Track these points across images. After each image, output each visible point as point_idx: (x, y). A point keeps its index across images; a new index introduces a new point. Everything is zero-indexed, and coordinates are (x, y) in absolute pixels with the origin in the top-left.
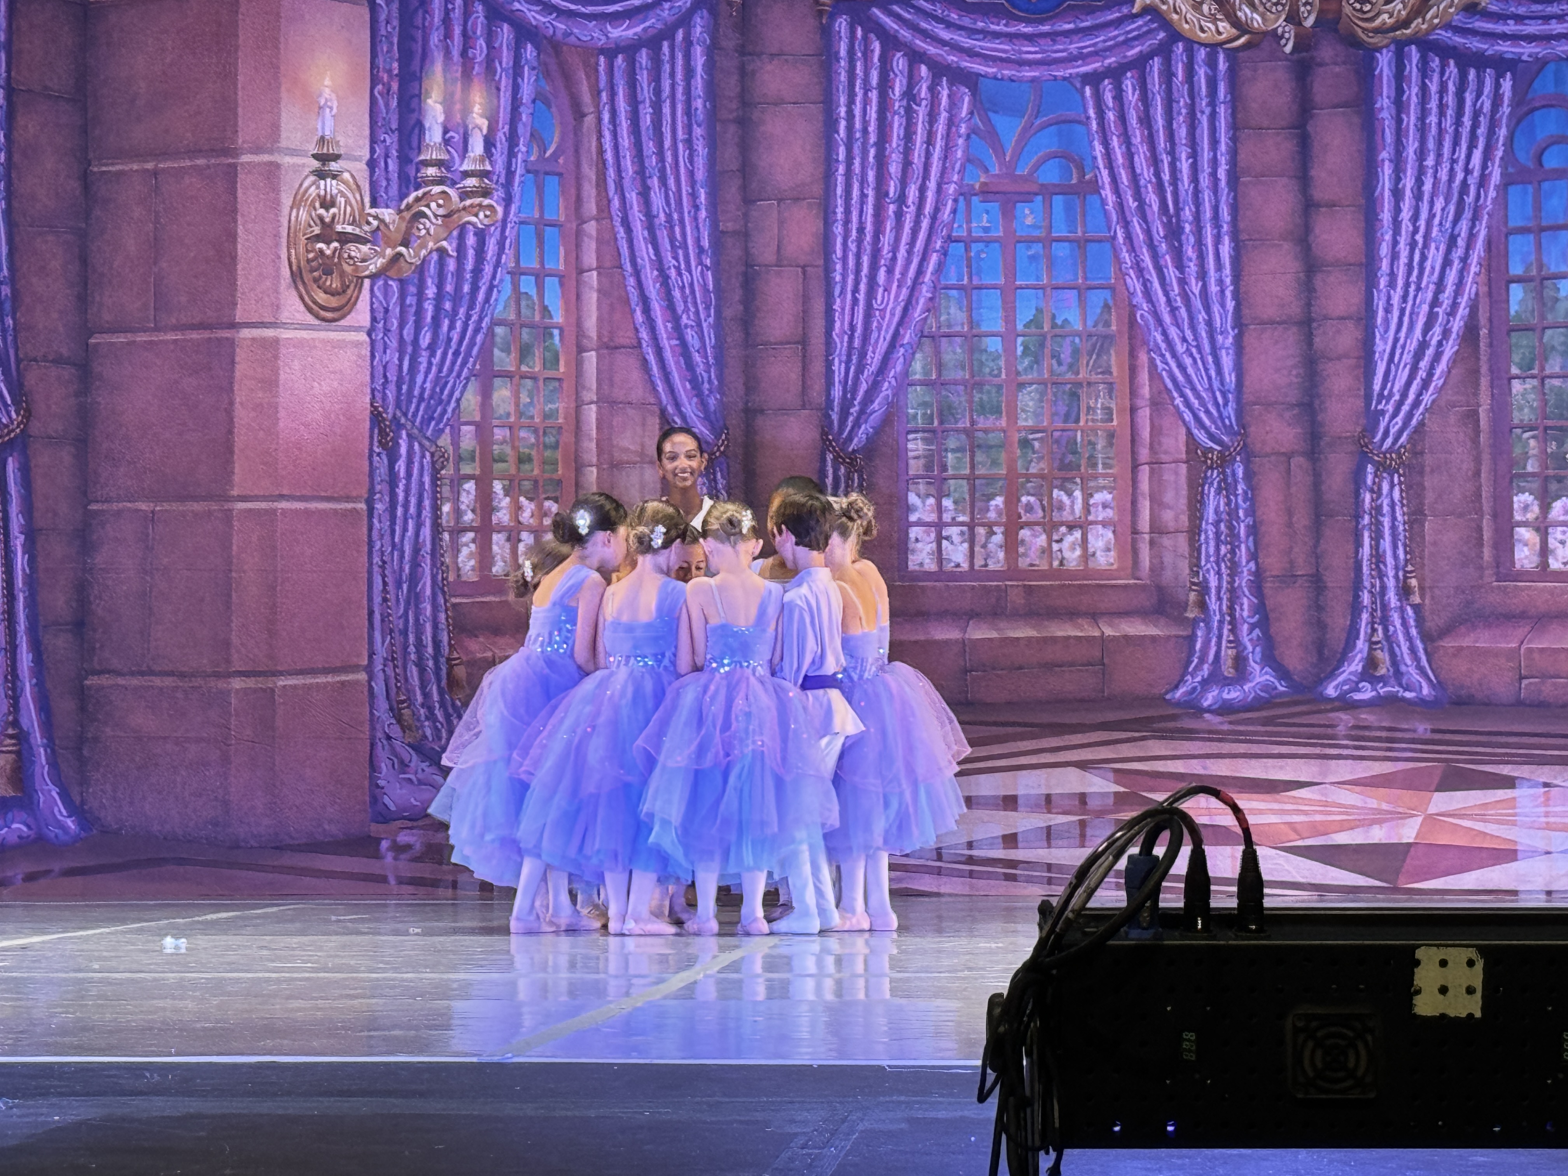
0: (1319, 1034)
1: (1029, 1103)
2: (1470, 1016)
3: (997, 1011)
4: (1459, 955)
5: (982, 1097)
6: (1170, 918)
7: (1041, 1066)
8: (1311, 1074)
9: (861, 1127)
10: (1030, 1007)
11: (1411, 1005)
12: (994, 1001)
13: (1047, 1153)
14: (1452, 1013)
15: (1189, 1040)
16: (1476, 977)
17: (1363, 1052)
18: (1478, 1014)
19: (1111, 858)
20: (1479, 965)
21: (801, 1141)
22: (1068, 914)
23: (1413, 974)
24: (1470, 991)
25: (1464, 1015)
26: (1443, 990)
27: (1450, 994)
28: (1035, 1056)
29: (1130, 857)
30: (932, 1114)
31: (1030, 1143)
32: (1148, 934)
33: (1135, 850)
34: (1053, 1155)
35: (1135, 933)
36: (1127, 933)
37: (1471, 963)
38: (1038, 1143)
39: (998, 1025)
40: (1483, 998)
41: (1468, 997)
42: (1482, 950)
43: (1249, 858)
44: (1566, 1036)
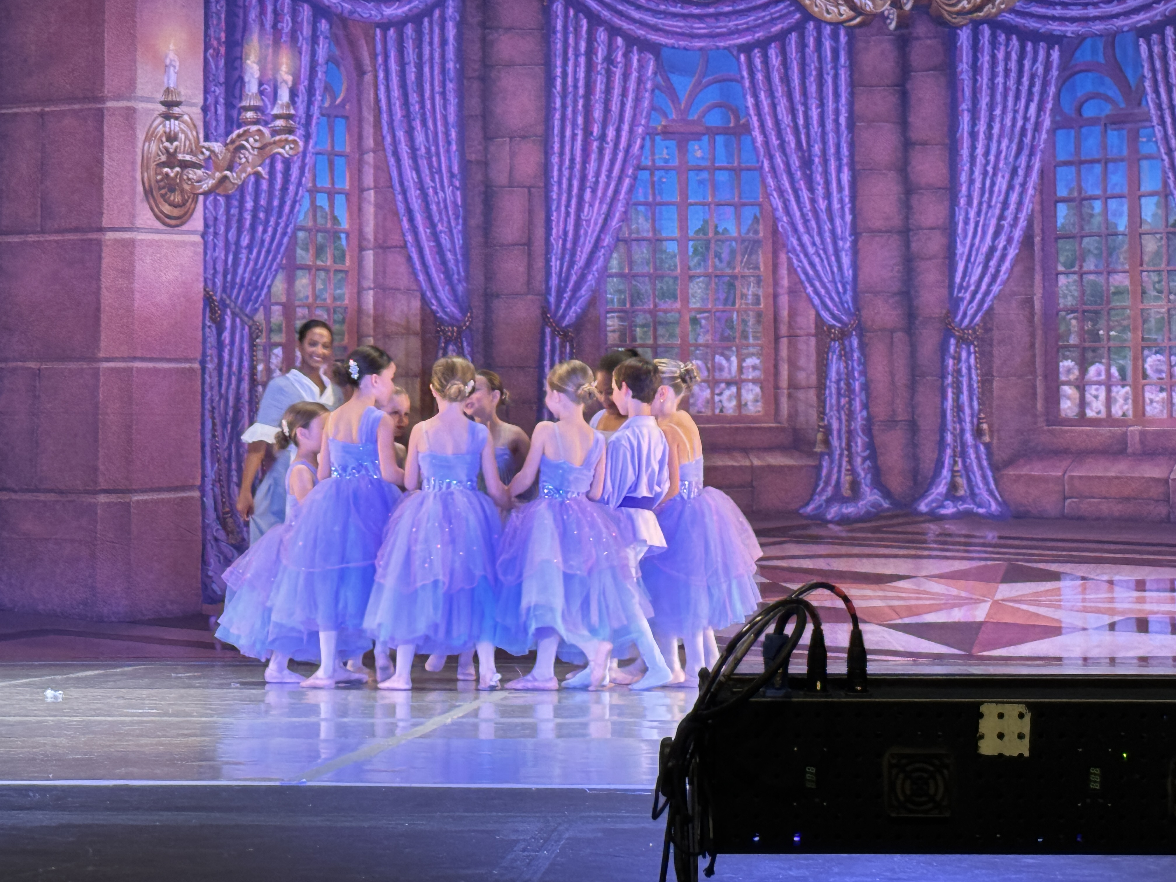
0: (909, 768)
1: (691, 820)
2: (1021, 755)
3: (667, 750)
4: (1012, 710)
5: (656, 815)
6: (796, 682)
7: (700, 791)
8: (902, 798)
9: (567, 835)
10: (691, 748)
11: (977, 747)
12: (665, 743)
13: (704, 857)
14: (1007, 754)
15: (810, 773)
16: (1025, 726)
17: (941, 783)
18: (1027, 754)
19: (752, 635)
20: (1028, 717)
21: (522, 845)
22: (721, 678)
23: (978, 723)
24: (1021, 736)
25: (1016, 754)
26: (1001, 736)
27: (1006, 738)
28: (695, 783)
29: (768, 636)
30: (619, 826)
31: (691, 850)
32: (782, 692)
33: (771, 629)
34: (709, 859)
35: (770, 693)
36: (764, 692)
37: (1021, 716)
38: (697, 850)
39: (668, 761)
40: (1030, 741)
41: (1018, 741)
42: (1030, 706)
43: (856, 636)
44: (1093, 770)
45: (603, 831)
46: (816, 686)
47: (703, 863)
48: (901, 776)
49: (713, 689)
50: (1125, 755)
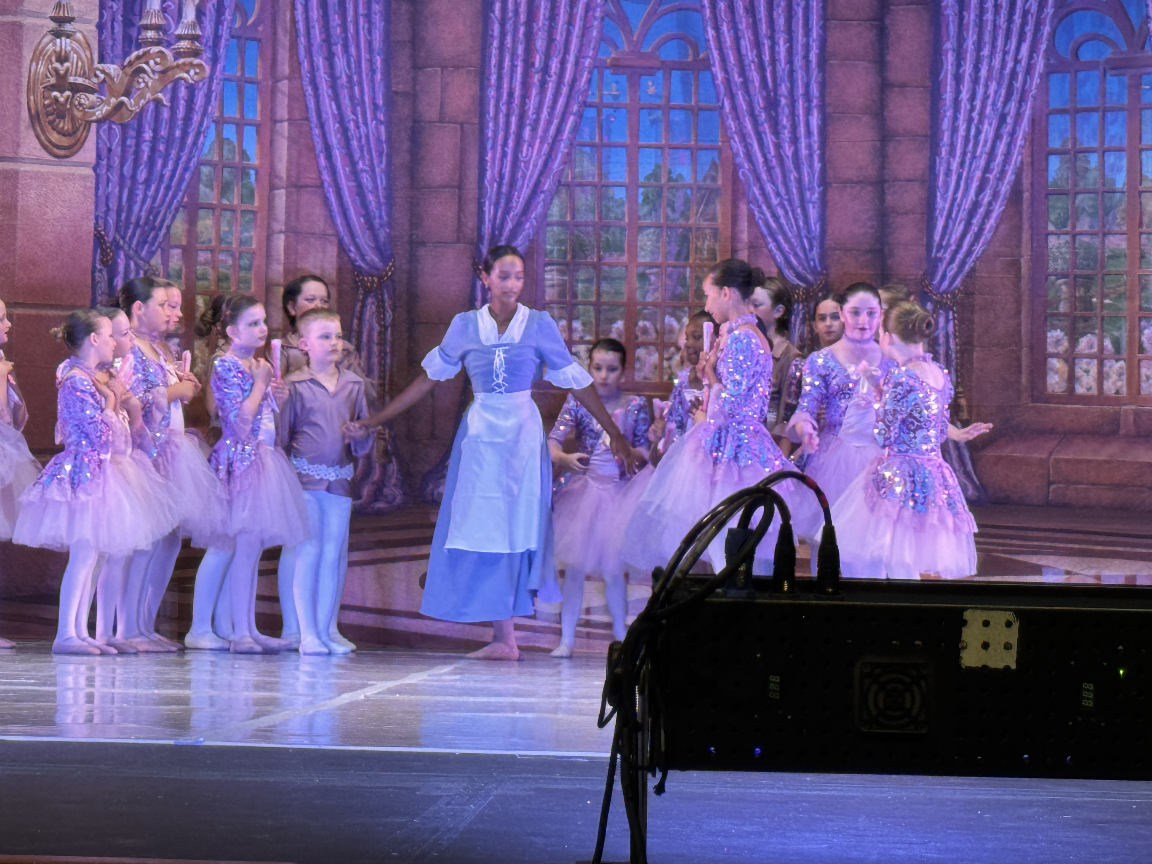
0: (882, 679)
1: (639, 727)
2: (1007, 668)
3: (615, 655)
4: (999, 617)
6: (761, 583)
7: (650, 701)
8: (874, 712)
9: (495, 793)
10: (642, 653)
11: (958, 658)
12: (614, 647)
13: (654, 775)
14: (992, 665)
15: (774, 683)
16: (1013, 636)
17: (917, 696)
18: (1013, 666)
19: (715, 526)
20: (1016, 626)
21: (445, 800)
22: (677, 573)
23: (961, 632)
24: (1007, 647)
25: (1001, 666)
26: (986, 646)
27: (990, 649)
28: (646, 693)
29: (731, 531)
30: (553, 786)
31: (640, 763)
32: (744, 593)
33: (734, 523)
34: (659, 775)
35: (731, 593)
36: (722, 593)
37: (1009, 624)
38: (646, 763)
39: (616, 666)
40: (1018, 653)
41: (1005, 652)
42: (1018, 614)
43: (829, 533)
44: (1086, 686)
45: (535, 790)
46: (783, 586)
47: (652, 782)
48: (874, 687)
49: (668, 586)
50: (1121, 672)
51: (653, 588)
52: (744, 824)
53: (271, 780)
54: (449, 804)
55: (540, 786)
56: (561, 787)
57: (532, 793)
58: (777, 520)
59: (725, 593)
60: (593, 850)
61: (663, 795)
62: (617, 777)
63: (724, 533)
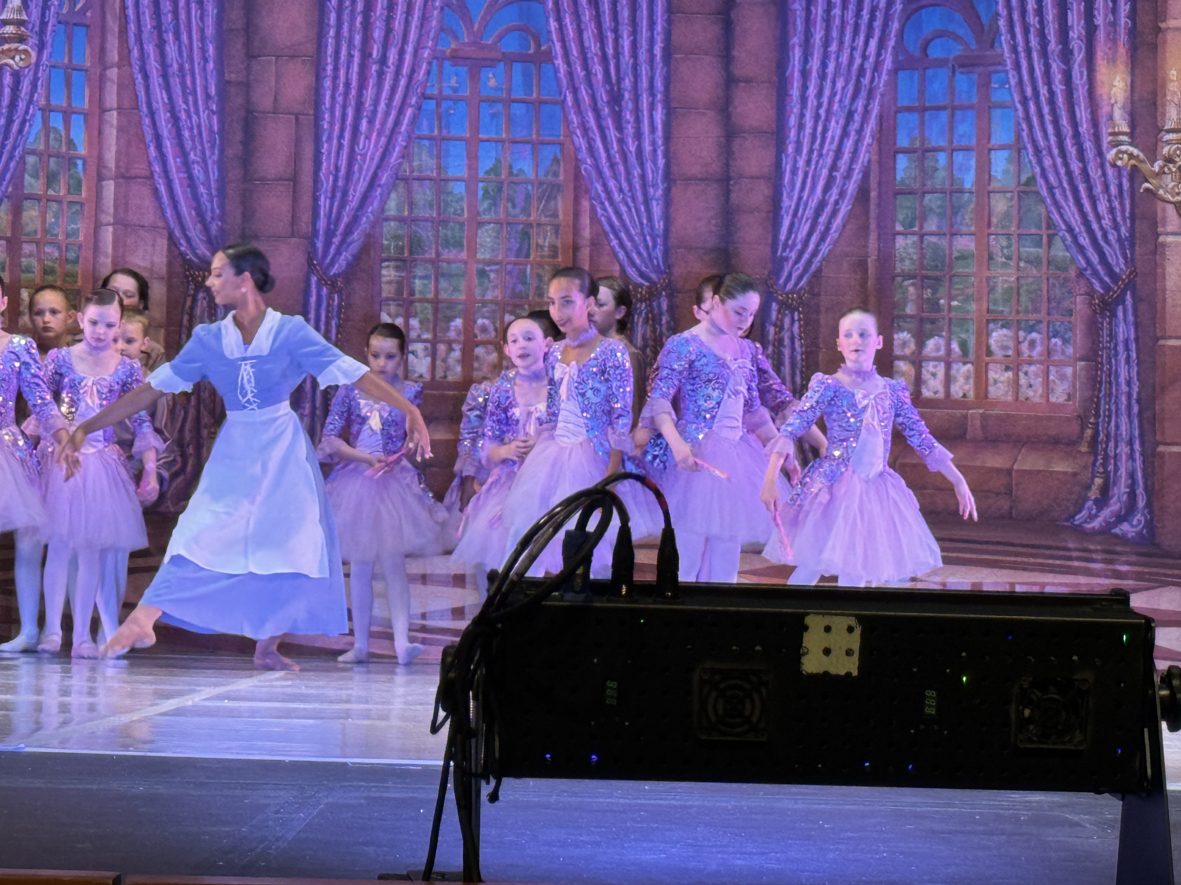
0: (722, 686)
1: (473, 734)
2: (849, 674)
3: (449, 659)
4: (841, 623)
6: (599, 587)
7: (485, 708)
8: (713, 719)
9: (326, 801)
10: (476, 658)
11: (799, 664)
12: (447, 652)
13: (488, 783)
14: (833, 671)
15: (611, 688)
16: (855, 641)
17: (758, 703)
18: (855, 673)
19: (551, 530)
20: (858, 631)
21: (274, 808)
22: (511, 579)
23: (802, 637)
24: (849, 653)
25: (842, 673)
26: (827, 652)
27: (832, 655)
28: (480, 698)
29: (568, 533)
30: (385, 795)
31: (474, 770)
32: (581, 597)
33: (571, 524)
34: (493, 782)
35: (568, 596)
37: (850, 630)
38: (480, 772)
39: (449, 671)
40: (860, 659)
41: (847, 658)
42: (860, 619)
43: (668, 535)
44: (929, 693)
45: (367, 798)
46: (621, 589)
47: (486, 790)
48: (714, 694)
49: (504, 589)
50: (964, 679)
51: (488, 590)
52: (581, 835)
53: (95, 787)
54: (277, 812)
55: (372, 794)
56: (393, 795)
57: (363, 801)
58: (616, 522)
59: (562, 596)
60: (425, 860)
61: (496, 803)
62: (450, 785)
63: (561, 535)
